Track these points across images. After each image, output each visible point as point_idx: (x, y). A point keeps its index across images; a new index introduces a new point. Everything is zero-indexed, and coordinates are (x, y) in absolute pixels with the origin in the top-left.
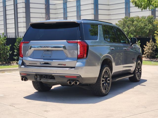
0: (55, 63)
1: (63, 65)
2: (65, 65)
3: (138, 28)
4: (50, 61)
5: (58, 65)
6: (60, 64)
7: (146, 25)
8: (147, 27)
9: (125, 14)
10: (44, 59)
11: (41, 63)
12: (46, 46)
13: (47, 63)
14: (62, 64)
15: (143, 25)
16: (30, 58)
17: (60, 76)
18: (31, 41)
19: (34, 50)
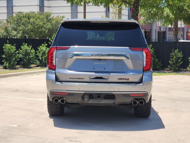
0: (114, 77)
1: (125, 79)
2: (128, 79)
3: (36, 27)
4: (106, 74)
5: (118, 79)
6: (121, 79)
7: (44, 24)
8: (45, 26)
9: (6, 8)
10: (96, 72)
11: (91, 78)
12: (99, 54)
13: (101, 78)
14: (123, 79)
15: (41, 23)
16: (70, 70)
17: (123, 95)
18: (71, 46)
19: (77, 59)
